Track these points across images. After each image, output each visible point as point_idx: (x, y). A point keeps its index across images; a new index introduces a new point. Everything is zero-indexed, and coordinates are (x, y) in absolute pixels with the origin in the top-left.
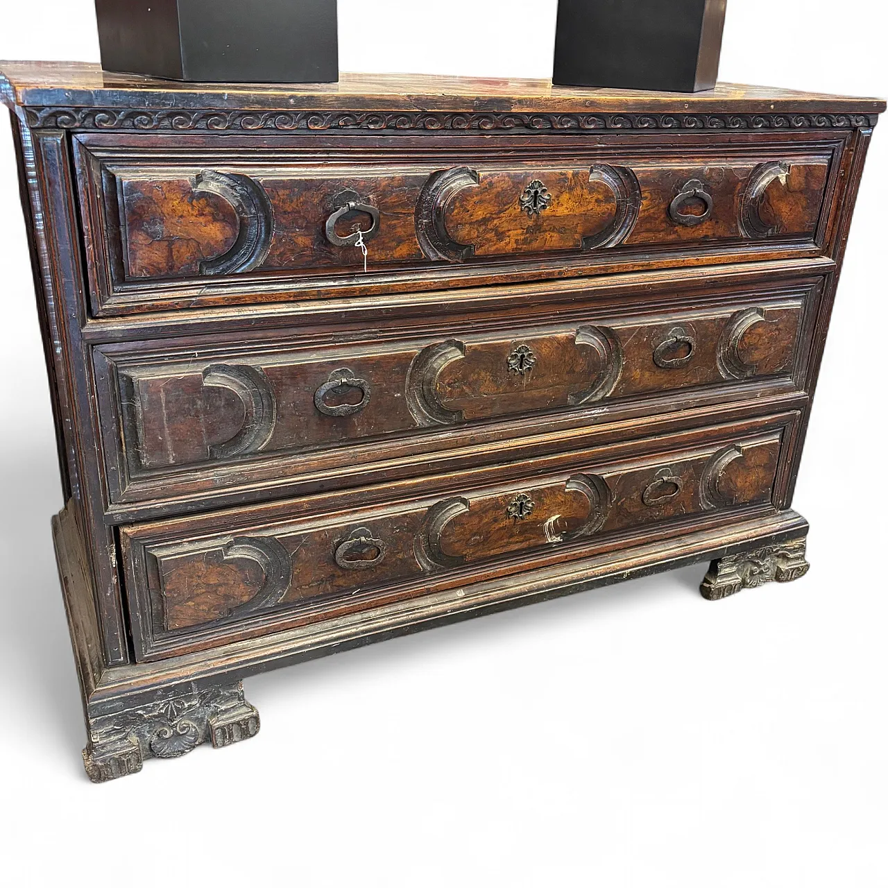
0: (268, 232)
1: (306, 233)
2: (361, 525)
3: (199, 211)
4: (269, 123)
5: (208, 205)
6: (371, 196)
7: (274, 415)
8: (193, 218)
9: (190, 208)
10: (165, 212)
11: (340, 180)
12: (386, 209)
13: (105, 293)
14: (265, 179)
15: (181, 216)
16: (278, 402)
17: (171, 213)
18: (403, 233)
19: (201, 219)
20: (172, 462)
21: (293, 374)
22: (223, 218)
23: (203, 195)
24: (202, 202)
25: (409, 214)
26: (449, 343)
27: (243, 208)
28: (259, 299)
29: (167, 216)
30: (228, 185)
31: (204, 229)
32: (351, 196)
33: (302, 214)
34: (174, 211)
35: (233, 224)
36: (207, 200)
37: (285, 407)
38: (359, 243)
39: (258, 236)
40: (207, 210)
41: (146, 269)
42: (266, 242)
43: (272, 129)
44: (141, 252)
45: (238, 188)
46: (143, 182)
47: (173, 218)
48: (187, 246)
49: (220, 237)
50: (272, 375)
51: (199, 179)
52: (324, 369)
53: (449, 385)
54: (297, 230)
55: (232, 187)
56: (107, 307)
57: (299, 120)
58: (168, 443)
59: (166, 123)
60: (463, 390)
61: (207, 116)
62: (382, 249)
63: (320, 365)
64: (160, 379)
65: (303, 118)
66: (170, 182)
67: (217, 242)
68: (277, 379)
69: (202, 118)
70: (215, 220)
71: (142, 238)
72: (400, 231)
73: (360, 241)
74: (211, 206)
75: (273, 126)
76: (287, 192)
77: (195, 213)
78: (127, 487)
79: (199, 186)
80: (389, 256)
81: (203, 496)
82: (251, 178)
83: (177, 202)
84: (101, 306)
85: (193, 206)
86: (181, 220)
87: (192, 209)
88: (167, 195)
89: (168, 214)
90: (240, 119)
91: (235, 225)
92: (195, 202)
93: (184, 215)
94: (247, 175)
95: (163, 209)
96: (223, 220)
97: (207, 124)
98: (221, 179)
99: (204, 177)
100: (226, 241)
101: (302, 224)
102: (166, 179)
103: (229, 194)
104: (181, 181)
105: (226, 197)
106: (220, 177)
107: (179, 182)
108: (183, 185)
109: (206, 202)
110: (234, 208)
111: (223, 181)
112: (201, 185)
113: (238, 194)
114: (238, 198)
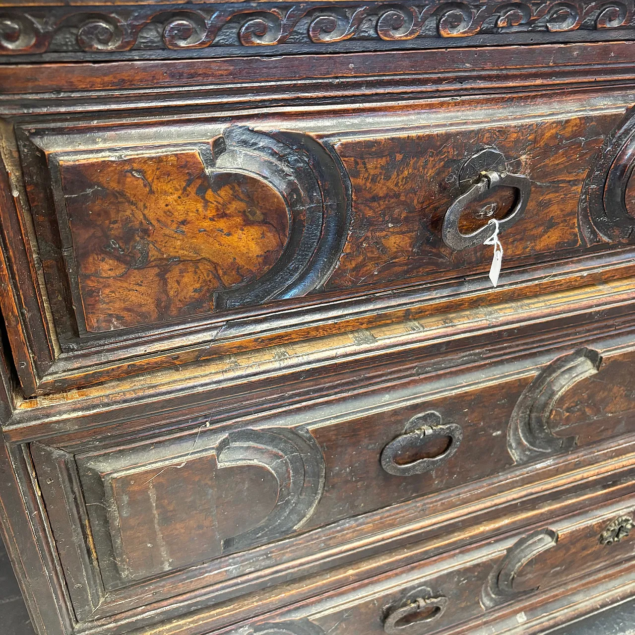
0: (340, 233)
1: (404, 229)
2: (420, 585)
3: (218, 209)
4: (365, 26)
5: (236, 197)
6: (523, 158)
7: (321, 485)
8: (206, 224)
9: (200, 206)
10: (151, 215)
11: (479, 131)
12: (544, 175)
13: (45, 357)
14: (345, 140)
15: (184, 222)
16: (328, 470)
17: (163, 219)
18: (559, 212)
19: (222, 224)
20: (167, 568)
21: (354, 430)
22: (262, 217)
23: (226, 179)
24: (222, 193)
25: (575, 183)
26: (578, 354)
27: (299, 195)
28: (314, 333)
29: (154, 222)
30: (274, 154)
31: (226, 240)
32: (491, 161)
33: (403, 198)
34: (169, 213)
35: (280, 228)
36: (233, 188)
37: (338, 474)
38: (492, 239)
39: (321, 240)
40: (235, 206)
41: (118, 318)
42: (336, 248)
43: (368, 39)
44: (107, 291)
45: (292, 158)
46: (105, 165)
47: (166, 226)
48: (196, 272)
49: (255, 250)
50: (324, 436)
51: (219, 146)
52: (399, 418)
53: (568, 410)
54: (390, 225)
55: (281, 158)
56: (50, 378)
57: (424, 19)
58: (162, 549)
59: (151, 35)
60: (584, 413)
61: (240, 17)
62: (521, 239)
63: (395, 412)
64: (146, 472)
65: (432, 15)
66: (159, 160)
67: (249, 259)
68: (329, 440)
69: (230, 21)
70: (248, 222)
71: (107, 267)
72: (555, 210)
73: (495, 236)
74: (241, 200)
75: (372, 32)
76: (383, 161)
77: (210, 213)
78: (102, 600)
79: (219, 162)
80: (527, 250)
81: (213, 592)
82: (320, 141)
83: (175, 196)
84: (40, 378)
85: (206, 202)
86: (184, 228)
87: (206, 206)
88: (154, 187)
89: (158, 221)
90: (307, 20)
91: (284, 229)
92: (209, 195)
93: (189, 219)
94: (312, 134)
95: (146, 212)
96: (264, 222)
97: (239, 34)
98: (261, 144)
99: (228, 142)
100: (266, 257)
101: (400, 215)
102: (153, 153)
103: (276, 171)
104: (181, 155)
105: (270, 180)
106: (259, 139)
107: (178, 158)
108: (187, 162)
109: (231, 192)
110: (283, 196)
111: (264, 148)
112: (222, 160)
113: (292, 170)
114: (292, 178)
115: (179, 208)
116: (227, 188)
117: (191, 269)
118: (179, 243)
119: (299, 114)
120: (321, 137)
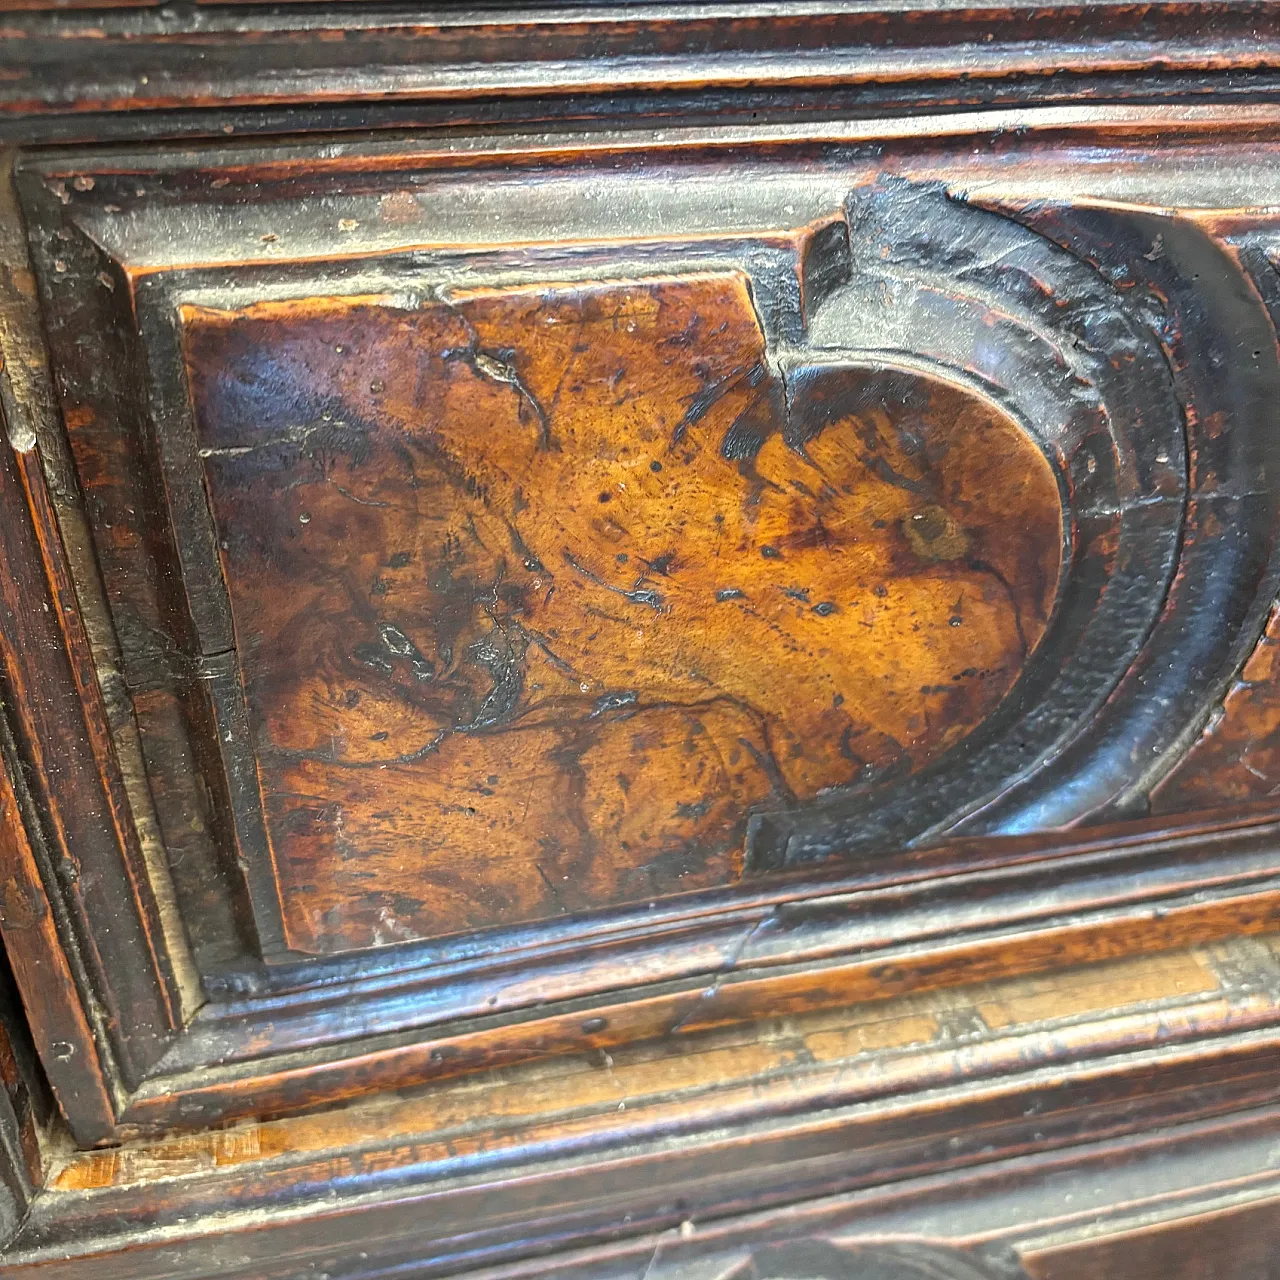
0: (1240, 607)
3: (797, 515)
5: (874, 468)
8: (747, 571)
9: (731, 502)
10: (543, 536)
15: (664, 564)
17: (588, 550)
19: (806, 570)
22: (962, 545)
23: (845, 393)
24: (824, 449)
27: (1106, 460)
29: (553, 563)
30: (1033, 297)
31: (814, 630)
34: (610, 528)
35: (1023, 591)
36: (867, 432)
39: (1160, 632)
41: (402, 906)
44: (363, 813)
45: (1098, 317)
46: (364, 325)
47: (596, 574)
48: (691, 747)
49: (921, 668)
51: (828, 261)
55: (1059, 315)
66: (587, 312)
70: (905, 564)
71: (366, 726)
74: (890, 478)
79: (821, 323)
82: (1231, 245)
83: (640, 462)
84: (130, 1087)
85: (758, 486)
86: (662, 586)
87: (752, 505)
88: (560, 422)
89: (568, 556)
91: (1038, 596)
92: (774, 455)
93: (685, 550)
94: (1199, 215)
95: (523, 522)
96: (970, 564)
98: (987, 260)
99: (861, 244)
100: (957, 697)
102: (564, 283)
103: (1036, 367)
104: (677, 293)
105: (1011, 399)
106: (982, 234)
107: (664, 305)
108: (698, 321)
109: (858, 445)
110: (1055, 462)
111: (998, 272)
112: (835, 316)
113: (1093, 364)
114: (1090, 395)
115: (651, 506)
116: (845, 429)
117: (675, 737)
118: (639, 639)
119: (1152, 137)
120: (1235, 228)
